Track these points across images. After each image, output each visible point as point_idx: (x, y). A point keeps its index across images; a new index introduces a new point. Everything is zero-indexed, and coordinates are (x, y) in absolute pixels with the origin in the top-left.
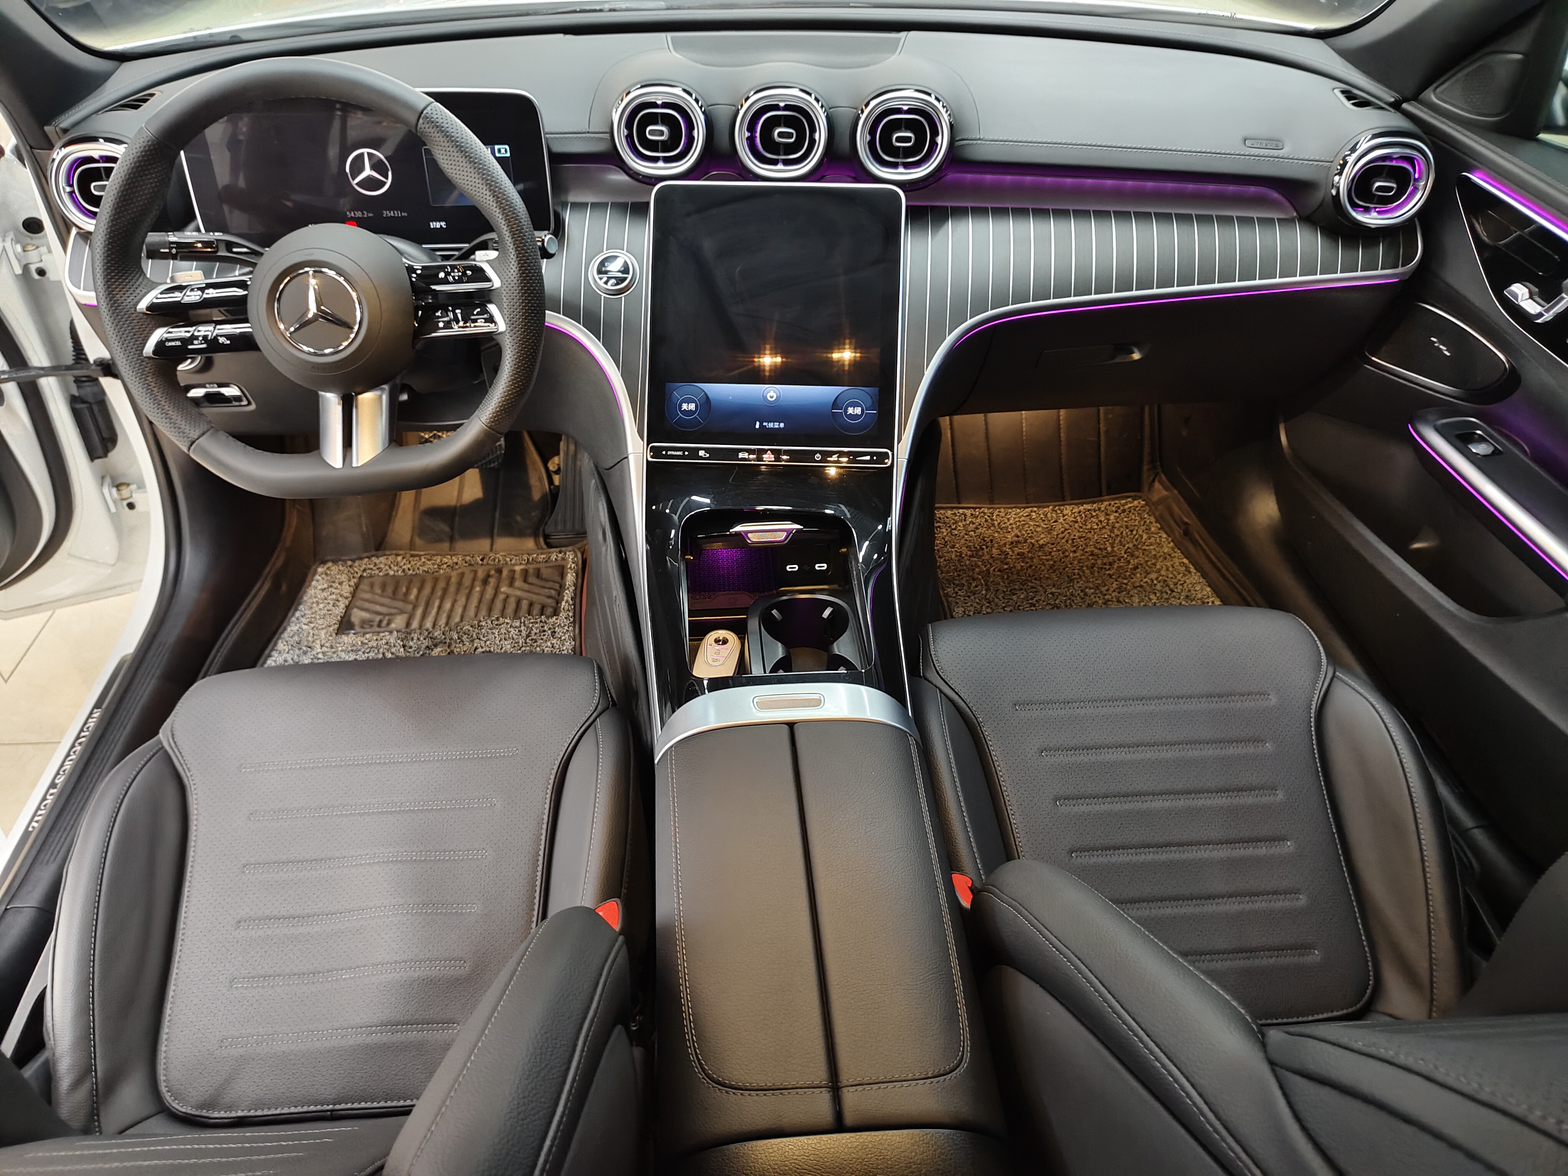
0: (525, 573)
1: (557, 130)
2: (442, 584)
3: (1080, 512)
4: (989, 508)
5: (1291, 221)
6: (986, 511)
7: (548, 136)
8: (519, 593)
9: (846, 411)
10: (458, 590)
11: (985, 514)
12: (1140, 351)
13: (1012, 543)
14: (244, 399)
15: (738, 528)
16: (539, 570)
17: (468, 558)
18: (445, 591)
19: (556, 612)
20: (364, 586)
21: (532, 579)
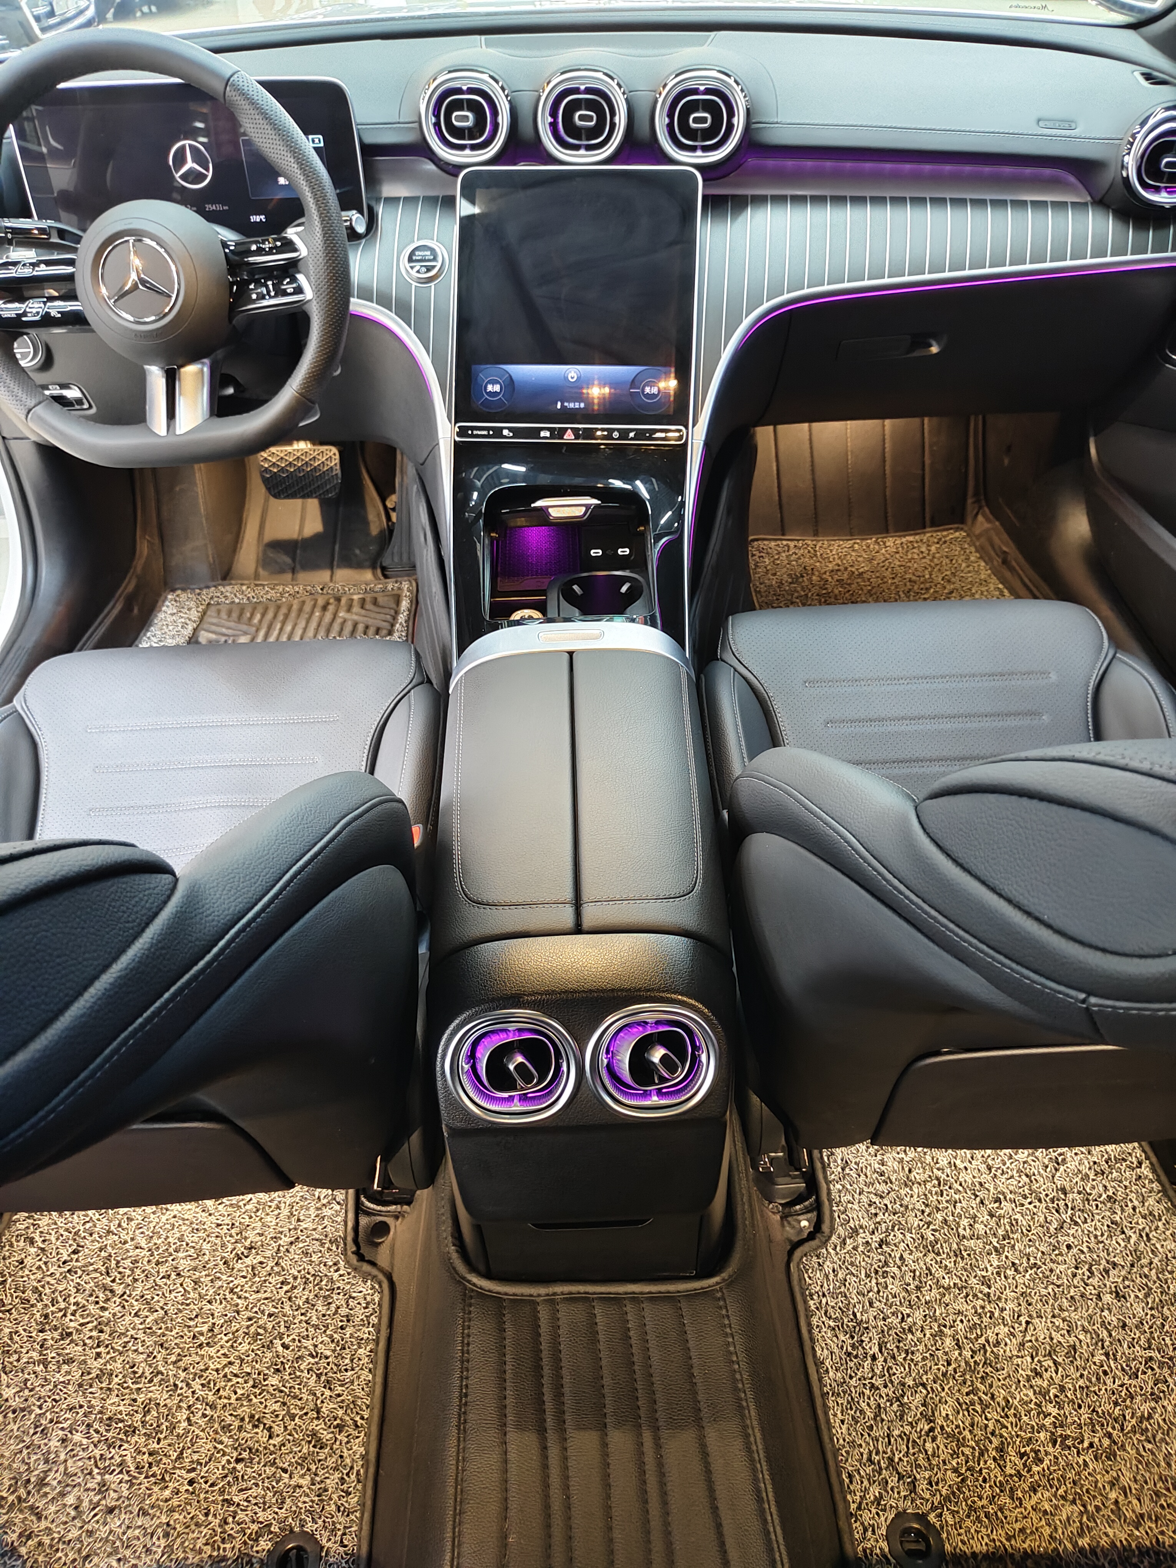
0: (363, 602)
1: (369, 121)
2: (284, 610)
3: (902, 543)
4: (812, 541)
5: (1085, 204)
6: (809, 542)
7: (359, 127)
8: (355, 617)
9: (643, 391)
10: (299, 616)
11: (808, 545)
12: (939, 344)
13: (832, 571)
14: (85, 401)
15: (539, 503)
16: (376, 599)
17: (309, 588)
18: (286, 616)
19: (390, 633)
20: (212, 612)
21: (369, 606)
